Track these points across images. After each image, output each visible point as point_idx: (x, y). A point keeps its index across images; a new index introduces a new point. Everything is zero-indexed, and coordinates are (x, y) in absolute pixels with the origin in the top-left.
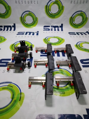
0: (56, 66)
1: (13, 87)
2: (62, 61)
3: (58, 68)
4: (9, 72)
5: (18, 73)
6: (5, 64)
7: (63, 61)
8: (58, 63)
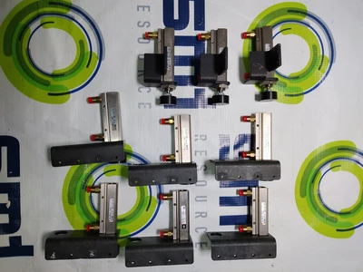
0: (167, 188)
1: (87, 66)
3: (161, 196)
4: (142, 40)
5: (139, 71)
6: (176, 17)
8: (174, 197)
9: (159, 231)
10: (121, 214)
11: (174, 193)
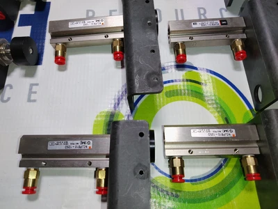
0: (167, 57)
2: (199, 25)
7: (208, 25)
8: (179, 40)
9: (237, 68)
10: (214, 119)
11: (173, 40)
